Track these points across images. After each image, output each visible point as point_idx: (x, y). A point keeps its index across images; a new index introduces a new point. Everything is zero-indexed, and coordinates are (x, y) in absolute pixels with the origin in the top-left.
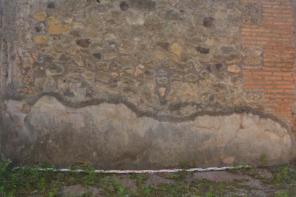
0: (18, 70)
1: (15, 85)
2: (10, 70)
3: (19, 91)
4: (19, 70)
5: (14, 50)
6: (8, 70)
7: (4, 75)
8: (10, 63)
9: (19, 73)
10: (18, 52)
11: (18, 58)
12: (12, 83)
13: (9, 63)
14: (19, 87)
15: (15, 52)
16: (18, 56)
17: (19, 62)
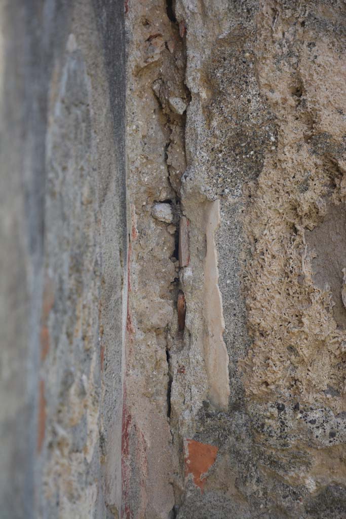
0: (301, 277)
1: (274, 424)
2: (216, 274)
3: (311, 485)
4: (314, 277)
5: (266, 70)
6: (188, 273)
7: (155, 320)
8: (218, 204)
9: (317, 307)
10: (298, 92)
11: (308, 159)
12: (237, 406)
13: (207, 203)
14: (311, 444)
15: (276, 96)
16: (308, 139)
17: (308, 194)
